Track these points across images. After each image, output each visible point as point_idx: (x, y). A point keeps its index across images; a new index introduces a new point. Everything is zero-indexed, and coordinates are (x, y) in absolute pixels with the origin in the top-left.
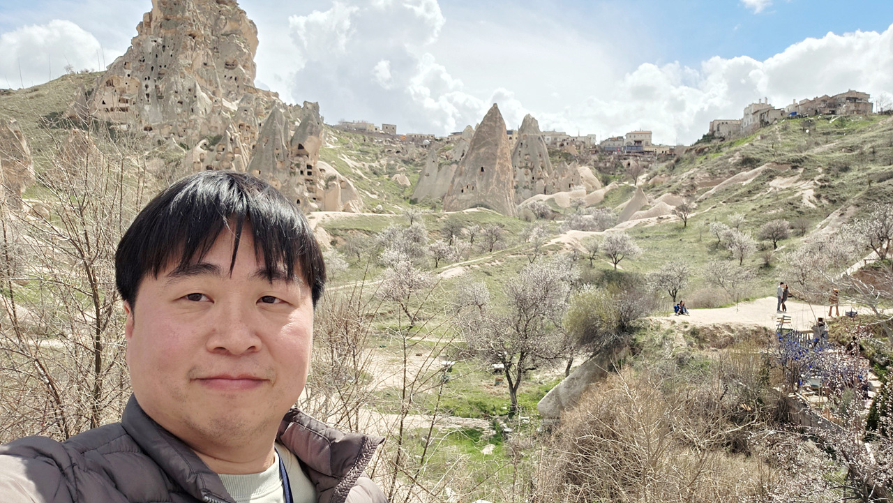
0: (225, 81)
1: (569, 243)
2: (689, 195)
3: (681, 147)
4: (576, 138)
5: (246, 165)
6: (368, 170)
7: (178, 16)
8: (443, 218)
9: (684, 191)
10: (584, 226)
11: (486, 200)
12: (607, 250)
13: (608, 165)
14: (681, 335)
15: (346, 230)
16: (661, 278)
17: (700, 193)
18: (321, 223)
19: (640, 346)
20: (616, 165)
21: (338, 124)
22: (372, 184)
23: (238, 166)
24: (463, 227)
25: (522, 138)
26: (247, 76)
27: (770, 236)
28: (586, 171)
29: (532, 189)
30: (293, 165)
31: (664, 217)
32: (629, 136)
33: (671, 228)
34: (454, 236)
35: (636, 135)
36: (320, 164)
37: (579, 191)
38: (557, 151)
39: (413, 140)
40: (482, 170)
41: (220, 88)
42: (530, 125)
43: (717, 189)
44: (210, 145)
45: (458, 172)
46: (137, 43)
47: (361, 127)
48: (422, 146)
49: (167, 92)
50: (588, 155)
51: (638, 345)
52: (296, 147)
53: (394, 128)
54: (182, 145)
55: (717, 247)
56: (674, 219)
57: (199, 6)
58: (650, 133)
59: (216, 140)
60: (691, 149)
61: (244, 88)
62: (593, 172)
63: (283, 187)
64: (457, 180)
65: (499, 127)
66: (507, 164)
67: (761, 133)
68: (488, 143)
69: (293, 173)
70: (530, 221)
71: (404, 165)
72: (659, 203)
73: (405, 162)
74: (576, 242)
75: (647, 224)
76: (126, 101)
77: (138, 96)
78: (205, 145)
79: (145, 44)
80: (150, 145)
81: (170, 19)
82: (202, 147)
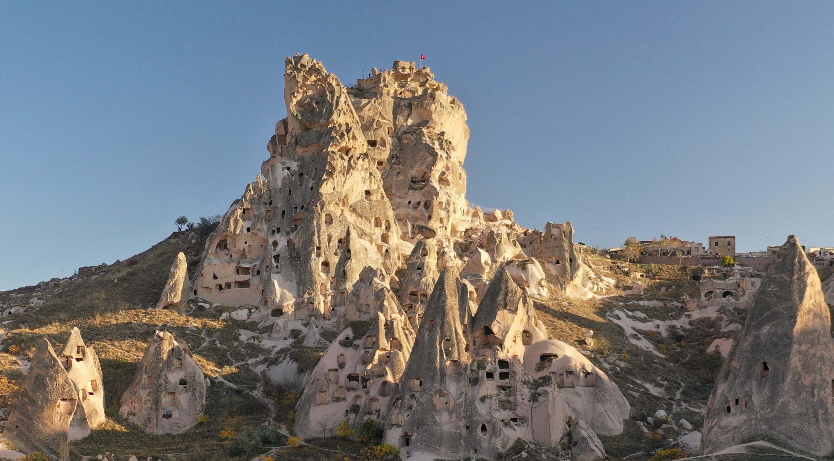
7: (322, 121)
30: (475, 365)
40: (765, 367)
44: (353, 339)
49: (306, 249)
52: (479, 333)
59: (363, 329)
64: (720, 390)
69: (474, 380)
76: (246, 270)
77: (263, 261)
78: (347, 338)
79: (273, 175)
80: (279, 339)
81: (310, 129)
82: (342, 344)
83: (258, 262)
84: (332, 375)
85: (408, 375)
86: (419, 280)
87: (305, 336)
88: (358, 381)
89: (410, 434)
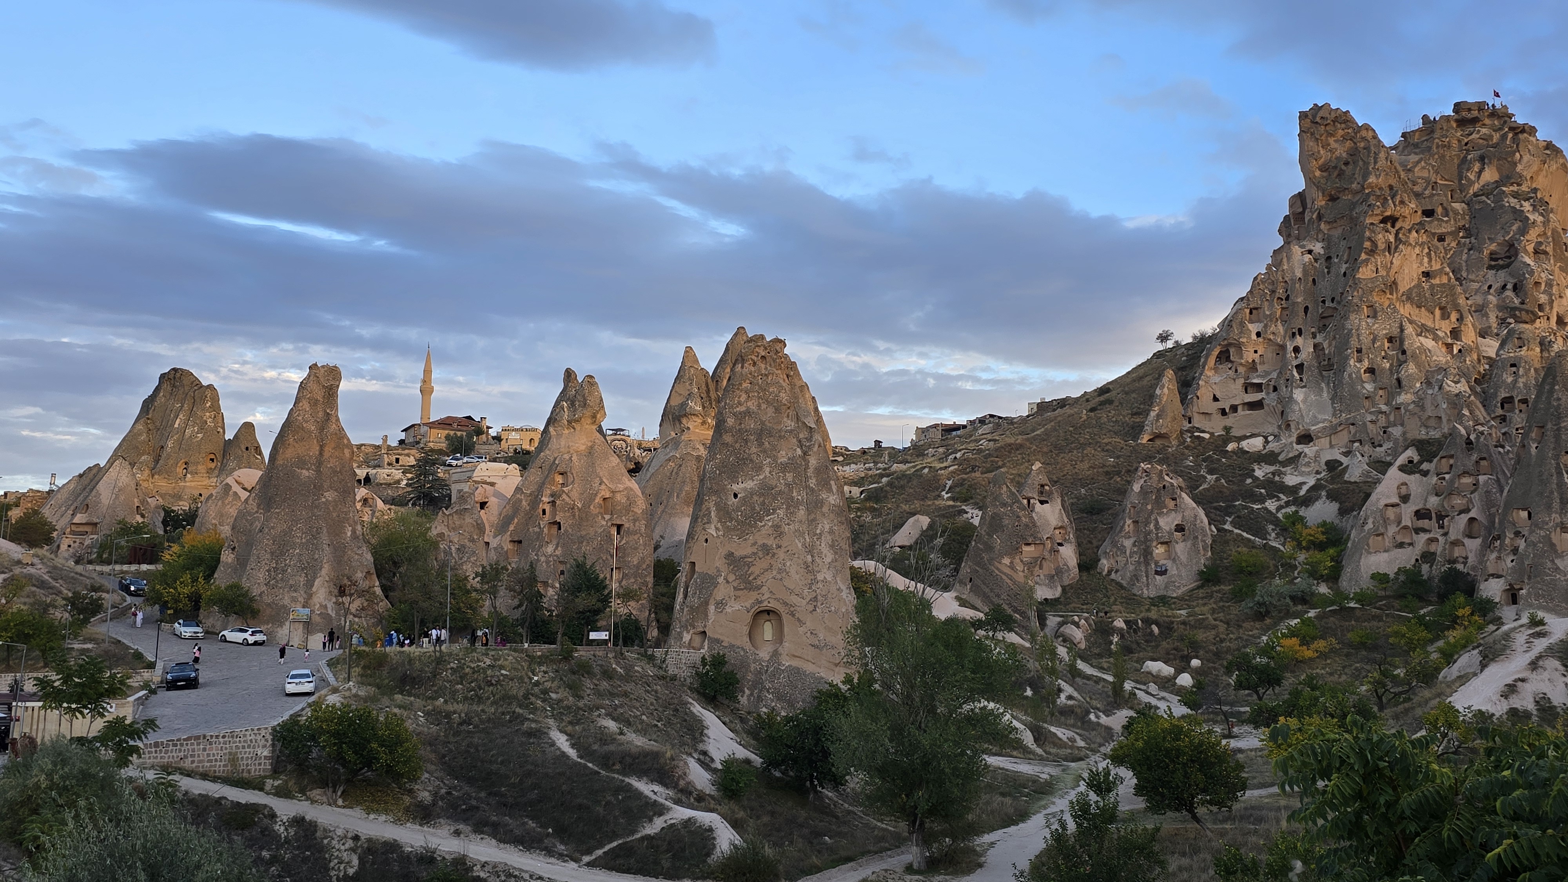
7: (1354, 186)
44: (1420, 463)
49: (1341, 353)
54: (1379, 465)
59: (1434, 449)
76: (1258, 387)
77: (1280, 372)
78: (1410, 462)
79: (1288, 263)
80: (1309, 473)
81: (1338, 198)
82: (1402, 469)
83: (1274, 375)
84: (1391, 513)
85: (1509, 506)
86: (1515, 381)
87: (1347, 466)
88: (1430, 519)
89: (1518, 587)
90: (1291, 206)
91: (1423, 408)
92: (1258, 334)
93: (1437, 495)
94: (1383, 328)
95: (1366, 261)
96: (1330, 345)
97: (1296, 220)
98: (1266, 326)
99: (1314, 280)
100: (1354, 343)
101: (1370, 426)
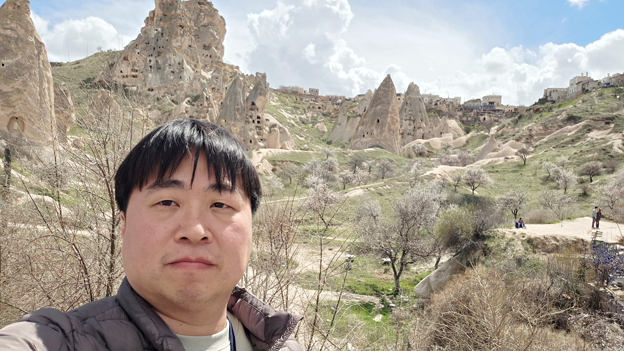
0: (203, 58)
1: (440, 175)
2: (528, 142)
3: (522, 107)
4: (447, 99)
5: (216, 116)
6: (298, 120)
7: (172, 13)
8: (350, 155)
9: (524, 139)
10: (451, 162)
11: (380, 143)
12: (467, 180)
13: (469, 119)
14: (520, 243)
15: (283, 162)
16: (506, 201)
17: (536, 141)
18: (266, 156)
19: (490, 250)
20: (475, 119)
21: (279, 88)
22: (301, 130)
23: (211, 117)
24: (364, 161)
25: (407, 99)
26: (218, 54)
27: (588, 173)
28: (453, 123)
29: (413, 135)
30: (248, 116)
31: (510, 157)
32: (485, 98)
33: (514, 165)
34: (357, 167)
35: (490, 98)
36: (266, 116)
37: (448, 137)
38: (432, 109)
39: (330, 100)
40: (378, 121)
41: (200, 63)
42: (413, 90)
43: (548, 138)
44: (192, 102)
45: (361, 123)
46: (144, 31)
47: (294, 90)
48: (336, 104)
49: (164, 65)
50: (455, 111)
51: (488, 249)
52: (250, 104)
53: (317, 91)
54: (173, 101)
55: (547, 180)
56: (516, 159)
57: (187, 6)
58: (500, 97)
59: (196, 98)
60: (530, 109)
61: (216, 64)
62: (458, 124)
63: (240, 131)
64: (360, 128)
65: (391, 91)
66: (396, 117)
67: (582, 98)
68: (382, 103)
69: (247, 122)
70: (411, 158)
71: (323, 117)
72: (506, 147)
73: (324, 115)
74: (445, 174)
75: (497, 162)
76: (136, 71)
77: (144, 67)
78: (189, 101)
79: (150, 32)
81: (167, 15)
82: (186, 103)
83: (142, 67)
85: (220, 117)
86: (217, 83)
87: (164, 101)
90: (150, 14)
91: (192, 86)
92: (138, 53)
93: (197, 112)
94: (178, 60)
95: (175, 38)
96: (161, 61)
97: (150, 19)
98: (141, 51)
99: (157, 40)
100: (169, 62)
101: (171, 89)
